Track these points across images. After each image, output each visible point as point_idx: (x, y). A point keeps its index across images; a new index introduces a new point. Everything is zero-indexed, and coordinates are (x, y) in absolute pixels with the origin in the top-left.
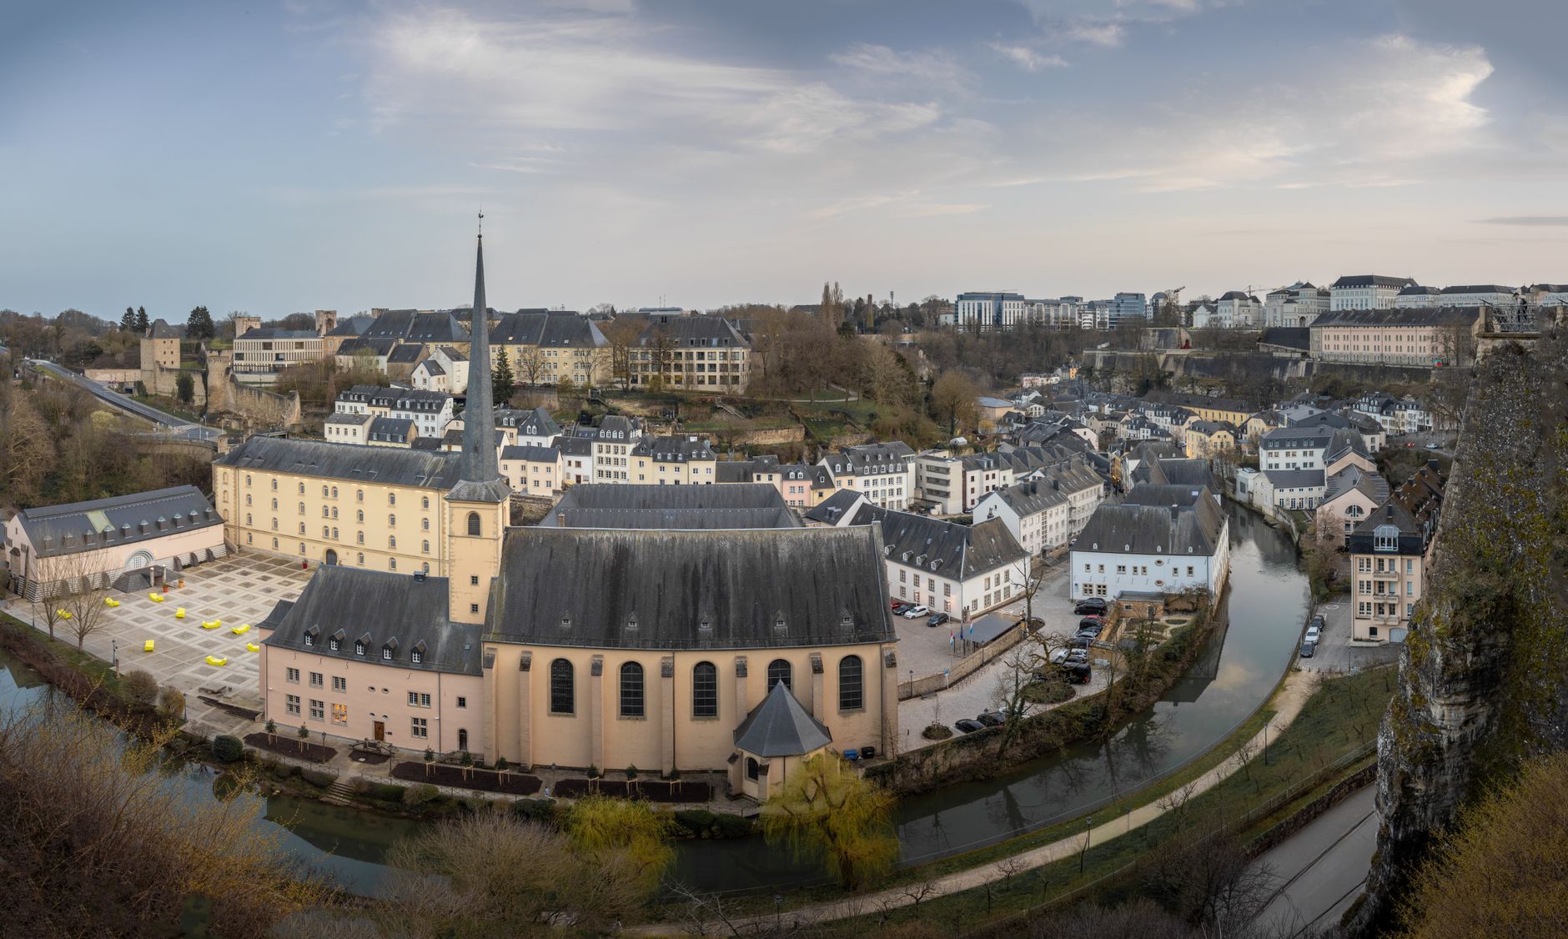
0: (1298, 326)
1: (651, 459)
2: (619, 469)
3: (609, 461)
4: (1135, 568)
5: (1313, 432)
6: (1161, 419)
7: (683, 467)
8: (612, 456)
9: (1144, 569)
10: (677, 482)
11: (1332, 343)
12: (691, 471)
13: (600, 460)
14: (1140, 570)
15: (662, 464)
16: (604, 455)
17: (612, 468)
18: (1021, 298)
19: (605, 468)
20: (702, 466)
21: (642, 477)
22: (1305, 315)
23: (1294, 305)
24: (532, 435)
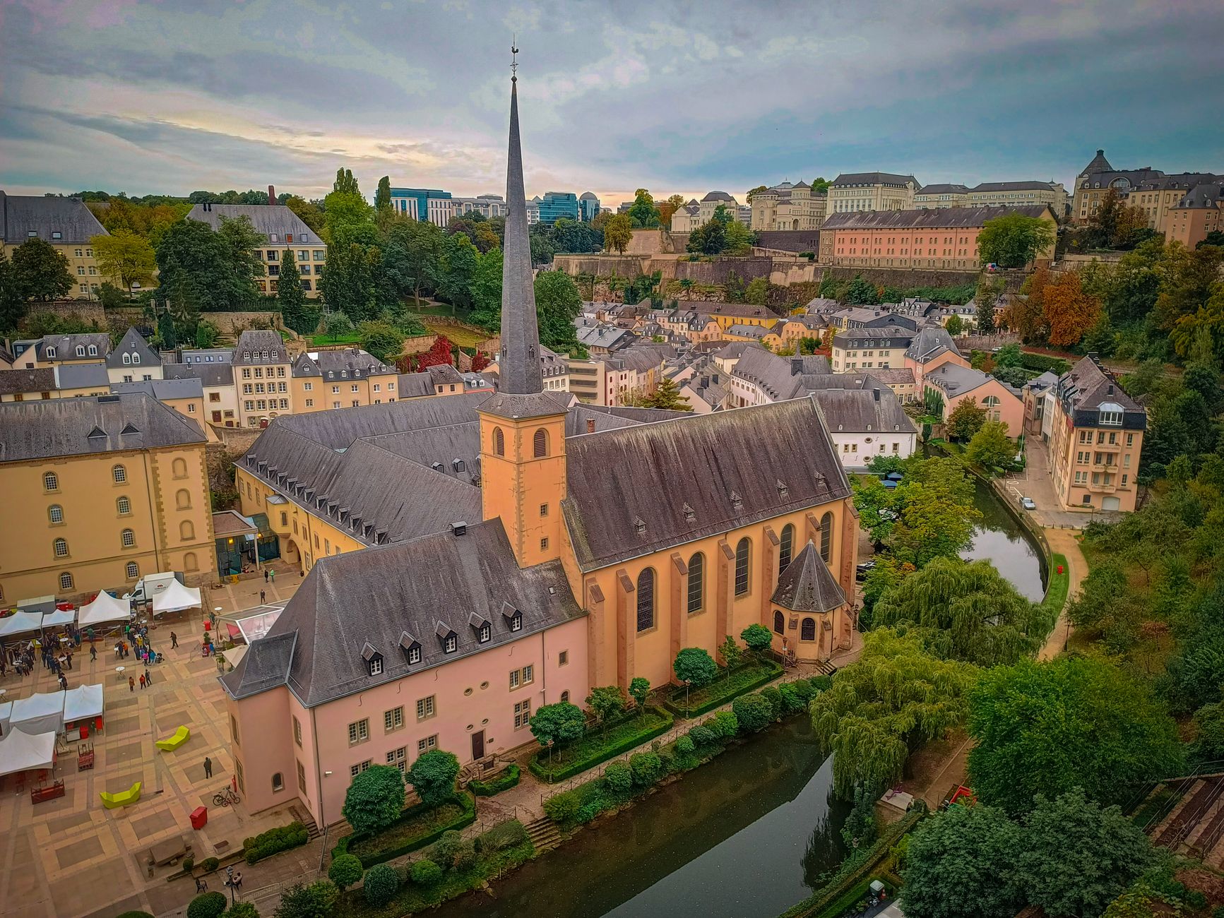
0: (792, 229)
1: (321, 379)
2: (278, 396)
3: (260, 388)
4: (846, 446)
5: (884, 332)
6: (676, 325)
7: (362, 385)
8: (265, 380)
9: (854, 446)
10: (355, 403)
11: (847, 246)
12: (372, 388)
13: (247, 388)
14: (850, 448)
15: (335, 384)
16: (253, 381)
17: (267, 396)
18: (448, 196)
19: (255, 397)
20: (383, 381)
21: (309, 402)
22: (798, 218)
23: (790, 207)
24: (132, 366)
